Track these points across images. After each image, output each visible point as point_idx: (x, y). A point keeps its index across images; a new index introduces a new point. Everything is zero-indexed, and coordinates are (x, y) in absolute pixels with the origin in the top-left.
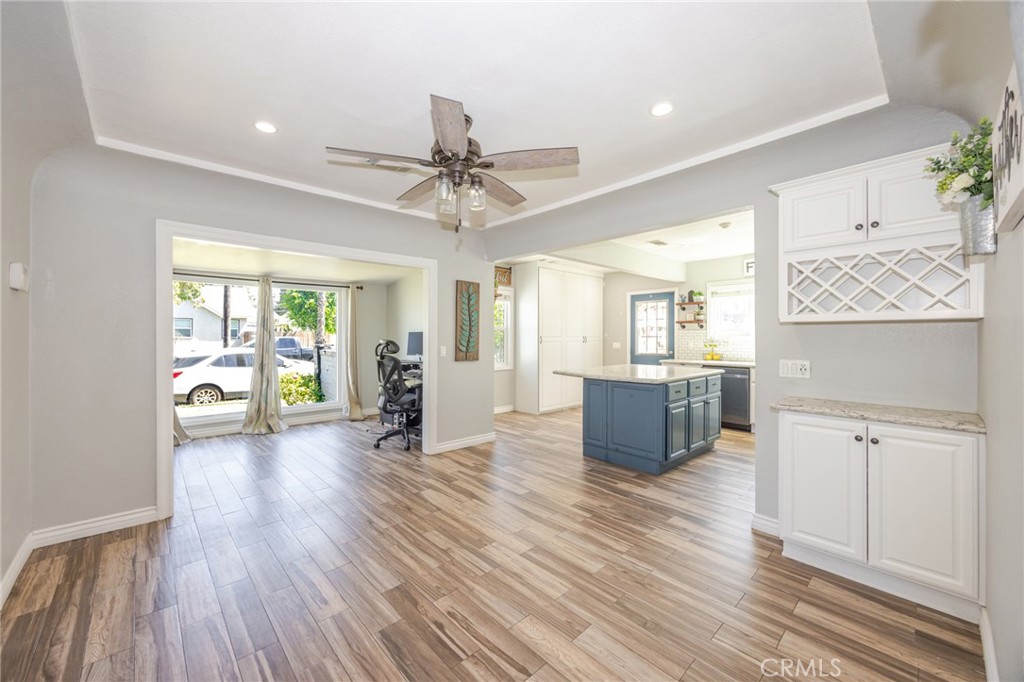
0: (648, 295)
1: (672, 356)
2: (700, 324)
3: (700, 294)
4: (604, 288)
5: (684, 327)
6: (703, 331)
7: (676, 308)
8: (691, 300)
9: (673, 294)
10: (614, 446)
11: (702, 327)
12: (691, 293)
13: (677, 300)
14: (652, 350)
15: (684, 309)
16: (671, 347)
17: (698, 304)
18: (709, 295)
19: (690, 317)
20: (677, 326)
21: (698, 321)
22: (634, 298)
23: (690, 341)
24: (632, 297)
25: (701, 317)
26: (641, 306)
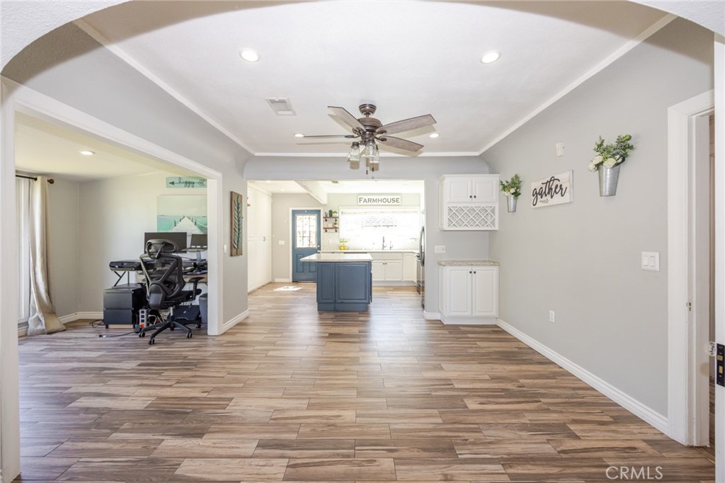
0: (304, 211)
1: (319, 249)
2: (336, 229)
3: (335, 212)
4: (272, 204)
5: (326, 231)
6: (337, 233)
7: (322, 219)
8: (331, 215)
9: (319, 211)
10: (340, 301)
11: (336, 231)
12: (331, 212)
13: (322, 215)
14: (306, 245)
15: (326, 220)
16: (319, 243)
17: (336, 218)
18: (340, 213)
19: (330, 226)
20: (322, 230)
21: (336, 228)
22: (295, 213)
23: (329, 239)
24: (293, 211)
25: (337, 226)
26: (299, 217)
